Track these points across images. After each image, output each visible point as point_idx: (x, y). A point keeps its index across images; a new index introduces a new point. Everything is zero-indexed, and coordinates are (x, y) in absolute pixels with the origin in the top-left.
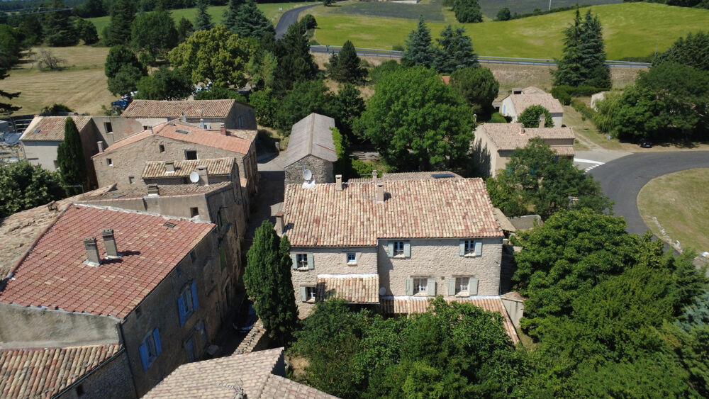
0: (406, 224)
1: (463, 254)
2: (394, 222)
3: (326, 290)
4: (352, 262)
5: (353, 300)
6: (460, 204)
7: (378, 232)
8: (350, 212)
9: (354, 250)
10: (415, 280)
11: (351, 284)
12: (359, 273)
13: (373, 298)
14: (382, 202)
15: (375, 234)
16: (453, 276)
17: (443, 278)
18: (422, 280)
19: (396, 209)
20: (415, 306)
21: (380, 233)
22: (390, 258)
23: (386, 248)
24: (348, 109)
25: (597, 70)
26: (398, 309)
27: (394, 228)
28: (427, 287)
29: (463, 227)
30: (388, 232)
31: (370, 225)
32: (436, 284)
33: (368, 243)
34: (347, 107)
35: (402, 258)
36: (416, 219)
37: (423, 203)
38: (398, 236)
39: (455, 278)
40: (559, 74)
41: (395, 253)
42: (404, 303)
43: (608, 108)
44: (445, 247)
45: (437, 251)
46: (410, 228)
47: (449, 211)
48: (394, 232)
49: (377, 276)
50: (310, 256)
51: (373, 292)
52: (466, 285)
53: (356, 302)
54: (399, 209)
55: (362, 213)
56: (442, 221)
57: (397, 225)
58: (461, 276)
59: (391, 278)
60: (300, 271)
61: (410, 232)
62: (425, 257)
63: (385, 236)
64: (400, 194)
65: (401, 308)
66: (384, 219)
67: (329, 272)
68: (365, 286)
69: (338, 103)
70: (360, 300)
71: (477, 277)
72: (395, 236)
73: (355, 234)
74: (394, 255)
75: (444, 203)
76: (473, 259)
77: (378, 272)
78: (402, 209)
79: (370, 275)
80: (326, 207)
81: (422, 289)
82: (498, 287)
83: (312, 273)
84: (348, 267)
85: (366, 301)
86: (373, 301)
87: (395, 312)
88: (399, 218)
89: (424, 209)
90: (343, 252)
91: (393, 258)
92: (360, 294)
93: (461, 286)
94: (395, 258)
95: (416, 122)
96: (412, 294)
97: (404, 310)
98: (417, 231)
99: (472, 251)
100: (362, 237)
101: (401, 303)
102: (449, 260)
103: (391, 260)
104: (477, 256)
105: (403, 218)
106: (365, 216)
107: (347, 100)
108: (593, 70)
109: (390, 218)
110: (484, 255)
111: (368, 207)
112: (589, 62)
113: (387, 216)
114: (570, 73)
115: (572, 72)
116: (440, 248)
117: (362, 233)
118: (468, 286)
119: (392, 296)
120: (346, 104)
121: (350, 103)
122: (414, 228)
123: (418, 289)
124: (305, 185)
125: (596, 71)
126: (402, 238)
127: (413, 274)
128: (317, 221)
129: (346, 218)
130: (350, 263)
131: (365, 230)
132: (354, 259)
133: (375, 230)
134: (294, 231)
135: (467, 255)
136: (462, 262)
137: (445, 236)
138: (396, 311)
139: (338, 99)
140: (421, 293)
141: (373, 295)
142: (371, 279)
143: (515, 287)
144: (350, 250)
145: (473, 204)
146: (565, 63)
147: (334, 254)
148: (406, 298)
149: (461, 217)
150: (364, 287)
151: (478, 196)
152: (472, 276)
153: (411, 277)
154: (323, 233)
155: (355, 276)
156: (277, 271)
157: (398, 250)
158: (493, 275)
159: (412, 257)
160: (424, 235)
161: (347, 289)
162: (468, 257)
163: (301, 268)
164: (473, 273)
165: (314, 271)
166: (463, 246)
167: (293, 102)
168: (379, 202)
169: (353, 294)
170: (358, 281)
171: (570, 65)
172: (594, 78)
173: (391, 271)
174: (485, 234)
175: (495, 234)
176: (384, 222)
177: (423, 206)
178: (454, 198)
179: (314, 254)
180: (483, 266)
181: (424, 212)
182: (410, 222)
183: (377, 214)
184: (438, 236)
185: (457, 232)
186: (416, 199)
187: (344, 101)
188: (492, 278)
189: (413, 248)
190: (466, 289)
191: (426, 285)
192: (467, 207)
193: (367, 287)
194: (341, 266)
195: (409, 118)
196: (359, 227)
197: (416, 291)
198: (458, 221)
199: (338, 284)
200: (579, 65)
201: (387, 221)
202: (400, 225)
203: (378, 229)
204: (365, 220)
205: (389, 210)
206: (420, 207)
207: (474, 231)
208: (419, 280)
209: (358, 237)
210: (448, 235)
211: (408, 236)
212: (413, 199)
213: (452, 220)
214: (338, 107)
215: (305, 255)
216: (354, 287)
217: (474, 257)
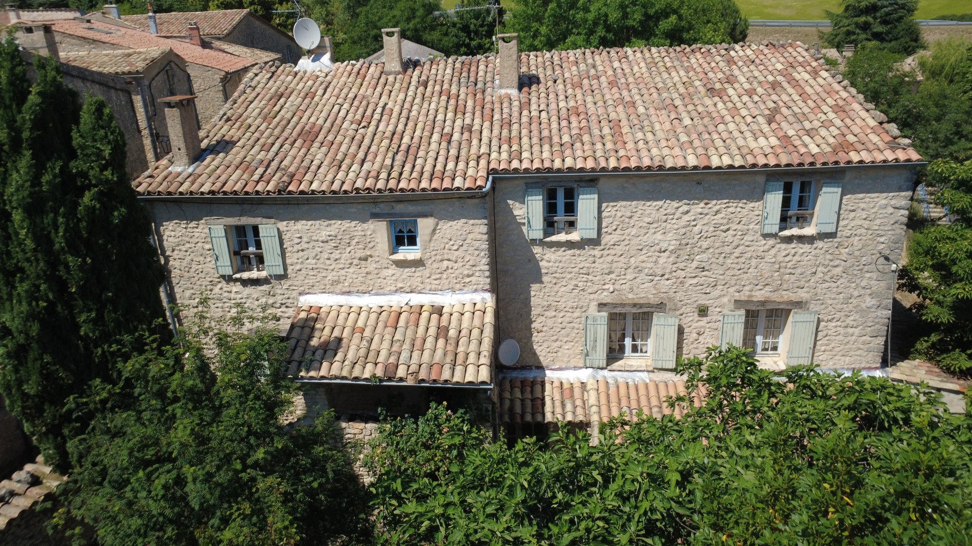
0: (586, 138)
1: (775, 229)
2: (545, 133)
3: (314, 342)
4: (407, 253)
5: (401, 372)
6: (750, 93)
7: (494, 155)
8: (414, 113)
9: (411, 208)
10: (612, 317)
11: (402, 322)
12: (433, 291)
13: (471, 369)
14: (514, 92)
15: (483, 162)
16: (738, 304)
17: (703, 311)
18: (635, 317)
19: (553, 106)
20: (613, 398)
21: (501, 160)
22: (534, 241)
23: (519, 210)
24: (474, 43)
25: (901, 26)
26: (558, 410)
27: (546, 147)
28: (650, 342)
29: (774, 141)
30: (525, 155)
31: (470, 141)
32: (681, 331)
33: (458, 183)
34: (471, 39)
35: (570, 245)
36: (616, 126)
37: (635, 91)
38: (557, 164)
39: (743, 312)
40: (836, 35)
41: (550, 226)
42: (577, 392)
43: (943, 67)
44: (715, 205)
45: (686, 218)
46: (599, 146)
47: (720, 105)
48: (546, 155)
49: (488, 300)
50: (268, 230)
51: (473, 346)
52: (777, 336)
53: (410, 382)
54: (562, 104)
55: (450, 115)
56: (701, 128)
57: (556, 139)
58: (763, 303)
59: (534, 312)
60: (246, 283)
61: (599, 154)
62: (649, 239)
63: (515, 164)
64: (567, 75)
65: (569, 407)
66: (515, 127)
67: (332, 287)
68: (447, 330)
69: (454, 31)
70: (422, 375)
71: (813, 307)
72: (547, 164)
73: (419, 161)
74: (547, 234)
75: (702, 90)
76: (806, 247)
77: (495, 289)
78: (572, 103)
79: (468, 298)
80: (346, 106)
81: (635, 349)
82: (881, 340)
83: (280, 288)
84: (393, 270)
85: (446, 375)
86: (469, 378)
87: (549, 418)
88: (564, 123)
89: (639, 103)
90: (375, 216)
91: (541, 243)
92: (427, 353)
93: (759, 339)
94: (552, 245)
95: (605, 21)
96: (603, 363)
97: (579, 411)
98: (622, 153)
99: (802, 220)
100: (439, 167)
101: (566, 390)
102: (727, 249)
103: (537, 250)
104: (822, 236)
105: (574, 124)
106: (459, 123)
107: (472, 27)
108: (896, 27)
109: (534, 126)
110: (843, 233)
111: (470, 103)
112: (888, 14)
113: (525, 119)
114: (854, 33)
115: (858, 31)
116: (699, 207)
117: (441, 159)
118: (783, 341)
119: (541, 368)
120: (469, 36)
121: (476, 33)
122: (609, 146)
123: (622, 348)
124: (305, 63)
125: (900, 28)
126: (570, 169)
127: (605, 297)
128: (309, 136)
129: (400, 127)
130: (399, 256)
131: (453, 152)
132: (412, 241)
133: (484, 149)
134: (229, 157)
135: (787, 233)
136: (769, 258)
137: (715, 162)
138: (552, 413)
139: (454, 25)
140: (631, 360)
141: (472, 358)
142: (469, 307)
143: (922, 345)
144: (400, 208)
145: (790, 90)
146: (847, 18)
147: (346, 224)
148: (585, 375)
149: (761, 119)
150: (443, 331)
151: (802, 75)
152: (799, 304)
153: (602, 306)
154: (316, 162)
155: (416, 299)
156: (59, 241)
157: (561, 218)
158: (869, 302)
159: (605, 239)
160: (646, 162)
161: (388, 337)
162: (789, 240)
163: (245, 275)
164: (803, 295)
165: (286, 284)
166: (775, 199)
167: (367, 24)
168: (503, 91)
169: (404, 355)
170: (425, 315)
171: (856, 19)
172: (896, 39)
173: (535, 287)
174: (855, 157)
175: (889, 156)
176: (514, 133)
177: (637, 97)
178: (730, 80)
179: (282, 225)
180: (838, 271)
181: (641, 110)
182: (596, 132)
183: (497, 116)
184: (692, 161)
185: (756, 151)
186: (612, 84)
187: (465, 29)
188: (863, 312)
189: (609, 209)
190: (775, 348)
191: (645, 337)
192: (775, 97)
193: (452, 333)
194: (371, 266)
195: (591, 16)
196: (434, 146)
197: (614, 353)
198: (755, 127)
199: (360, 323)
200: (870, 19)
201: (525, 132)
202: (566, 138)
203: (495, 148)
204: (457, 128)
205: (534, 107)
206: (628, 99)
207: (815, 150)
208: (623, 316)
209: (428, 168)
210: (726, 161)
211: (590, 164)
212: (605, 84)
213: (732, 126)
214: (455, 40)
215: (256, 229)
216: (409, 333)
217: (810, 240)
